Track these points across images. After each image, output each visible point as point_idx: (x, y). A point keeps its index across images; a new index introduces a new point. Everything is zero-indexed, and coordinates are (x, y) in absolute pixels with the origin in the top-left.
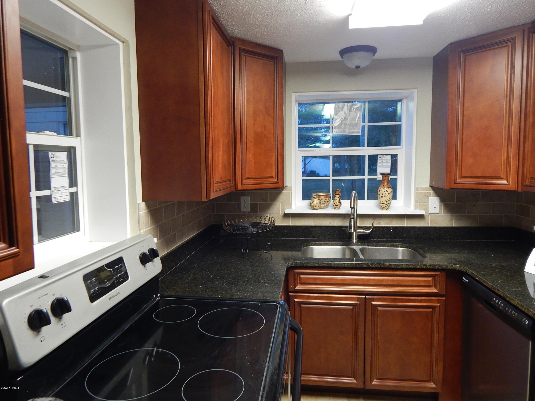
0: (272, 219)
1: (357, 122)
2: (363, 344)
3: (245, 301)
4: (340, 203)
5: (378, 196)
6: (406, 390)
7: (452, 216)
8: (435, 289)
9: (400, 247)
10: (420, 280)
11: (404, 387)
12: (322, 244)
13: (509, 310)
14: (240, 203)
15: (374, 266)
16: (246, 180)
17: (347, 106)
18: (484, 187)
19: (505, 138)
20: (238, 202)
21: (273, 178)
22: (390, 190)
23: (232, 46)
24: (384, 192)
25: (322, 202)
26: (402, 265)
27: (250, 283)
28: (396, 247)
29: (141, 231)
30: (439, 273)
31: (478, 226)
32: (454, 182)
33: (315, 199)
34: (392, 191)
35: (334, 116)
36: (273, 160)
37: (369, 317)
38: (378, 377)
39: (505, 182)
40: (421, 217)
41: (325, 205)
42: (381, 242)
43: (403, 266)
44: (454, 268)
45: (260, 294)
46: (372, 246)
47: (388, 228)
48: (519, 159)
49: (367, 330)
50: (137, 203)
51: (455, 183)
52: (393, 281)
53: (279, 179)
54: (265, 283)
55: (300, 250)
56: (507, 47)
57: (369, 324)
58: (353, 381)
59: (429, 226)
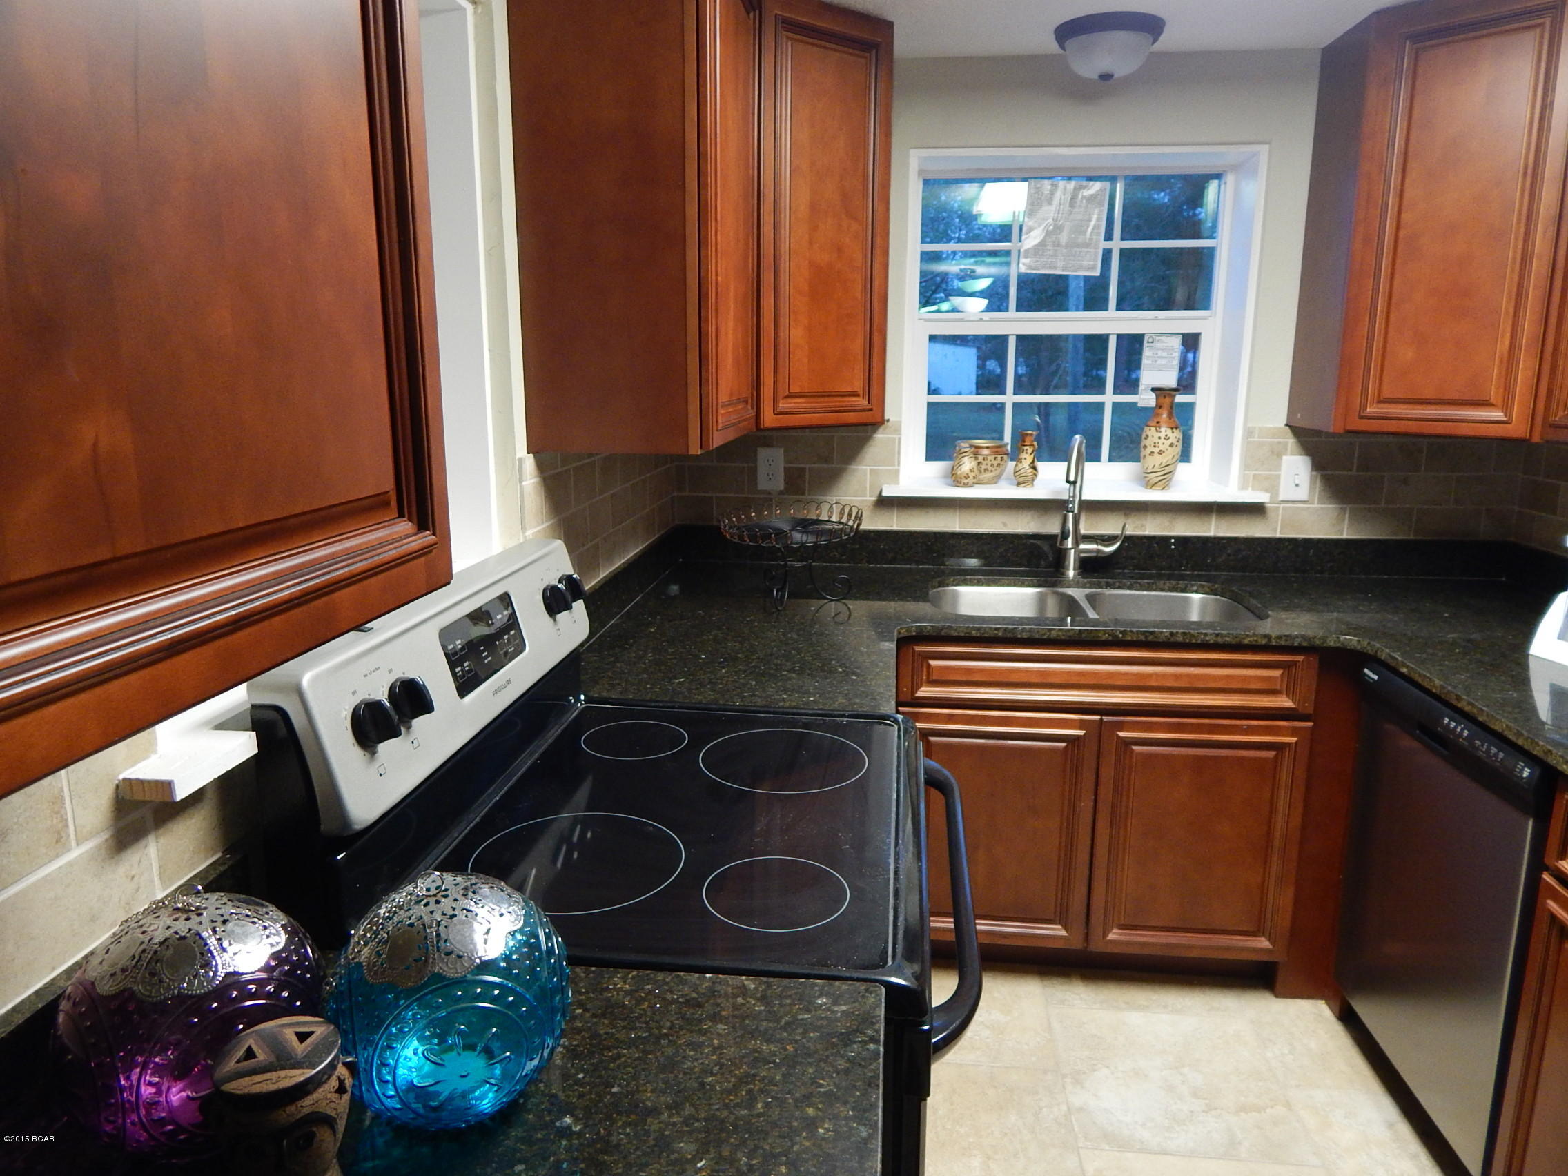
0: (851, 510)
1: (1091, 239)
2: (1089, 843)
3: (807, 715)
4: (1034, 468)
5: (1140, 452)
6: (1195, 954)
7: (1343, 510)
8: (1287, 699)
9: (1196, 592)
10: (1251, 677)
11: (1190, 947)
12: (983, 580)
13: (1483, 745)
14: (756, 467)
15: (1129, 638)
16: (785, 401)
17: (1065, 188)
18: (1440, 429)
19: (1510, 292)
20: (751, 465)
21: (858, 396)
22: (1175, 434)
23: (757, 12)
24: (1158, 440)
25: (983, 467)
26: (1206, 635)
27: (809, 674)
28: (1184, 591)
29: (527, 534)
30: (1300, 658)
31: (1412, 537)
32: (1357, 413)
33: (966, 458)
34: (1181, 438)
35: (1026, 219)
36: (857, 346)
37: (1108, 773)
38: (1122, 922)
39: (1497, 415)
40: (1256, 510)
41: (993, 474)
42: (1142, 577)
43: (1207, 638)
44: (1342, 643)
45: (841, 700)
46: (1119, 588)
47: (1164, 540)
48: (1542, 352)
49: (1100, 806)
50: (517, 457)
51: (1361, 418)
52: (1177, 677)
53: (874, 399)
54: (847, 674)
55: (924, 598)
56: (1538, 30)
57: (1106, 792)
58: (1058, 931)
59: (1278, 535)
